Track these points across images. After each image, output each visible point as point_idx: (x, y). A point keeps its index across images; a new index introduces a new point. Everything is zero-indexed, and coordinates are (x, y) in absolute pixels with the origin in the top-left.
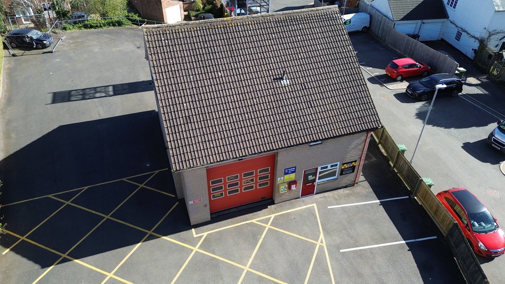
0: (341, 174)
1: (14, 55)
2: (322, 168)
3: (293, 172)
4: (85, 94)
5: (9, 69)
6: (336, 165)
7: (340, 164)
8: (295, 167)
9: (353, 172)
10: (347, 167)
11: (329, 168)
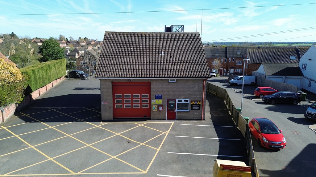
0: (192, 109)
1: (69, 79)
2: (179, 101)
3: (161, 98)
4: (89, 89)
5: (64, 82)
6: (187, 101)
7: (190, 101)
8: (162, 95)
9: (199, 109)
10: (194, 104)
11: (183, 102)
